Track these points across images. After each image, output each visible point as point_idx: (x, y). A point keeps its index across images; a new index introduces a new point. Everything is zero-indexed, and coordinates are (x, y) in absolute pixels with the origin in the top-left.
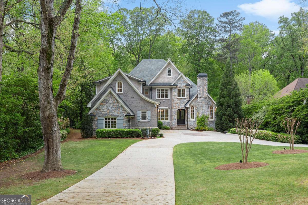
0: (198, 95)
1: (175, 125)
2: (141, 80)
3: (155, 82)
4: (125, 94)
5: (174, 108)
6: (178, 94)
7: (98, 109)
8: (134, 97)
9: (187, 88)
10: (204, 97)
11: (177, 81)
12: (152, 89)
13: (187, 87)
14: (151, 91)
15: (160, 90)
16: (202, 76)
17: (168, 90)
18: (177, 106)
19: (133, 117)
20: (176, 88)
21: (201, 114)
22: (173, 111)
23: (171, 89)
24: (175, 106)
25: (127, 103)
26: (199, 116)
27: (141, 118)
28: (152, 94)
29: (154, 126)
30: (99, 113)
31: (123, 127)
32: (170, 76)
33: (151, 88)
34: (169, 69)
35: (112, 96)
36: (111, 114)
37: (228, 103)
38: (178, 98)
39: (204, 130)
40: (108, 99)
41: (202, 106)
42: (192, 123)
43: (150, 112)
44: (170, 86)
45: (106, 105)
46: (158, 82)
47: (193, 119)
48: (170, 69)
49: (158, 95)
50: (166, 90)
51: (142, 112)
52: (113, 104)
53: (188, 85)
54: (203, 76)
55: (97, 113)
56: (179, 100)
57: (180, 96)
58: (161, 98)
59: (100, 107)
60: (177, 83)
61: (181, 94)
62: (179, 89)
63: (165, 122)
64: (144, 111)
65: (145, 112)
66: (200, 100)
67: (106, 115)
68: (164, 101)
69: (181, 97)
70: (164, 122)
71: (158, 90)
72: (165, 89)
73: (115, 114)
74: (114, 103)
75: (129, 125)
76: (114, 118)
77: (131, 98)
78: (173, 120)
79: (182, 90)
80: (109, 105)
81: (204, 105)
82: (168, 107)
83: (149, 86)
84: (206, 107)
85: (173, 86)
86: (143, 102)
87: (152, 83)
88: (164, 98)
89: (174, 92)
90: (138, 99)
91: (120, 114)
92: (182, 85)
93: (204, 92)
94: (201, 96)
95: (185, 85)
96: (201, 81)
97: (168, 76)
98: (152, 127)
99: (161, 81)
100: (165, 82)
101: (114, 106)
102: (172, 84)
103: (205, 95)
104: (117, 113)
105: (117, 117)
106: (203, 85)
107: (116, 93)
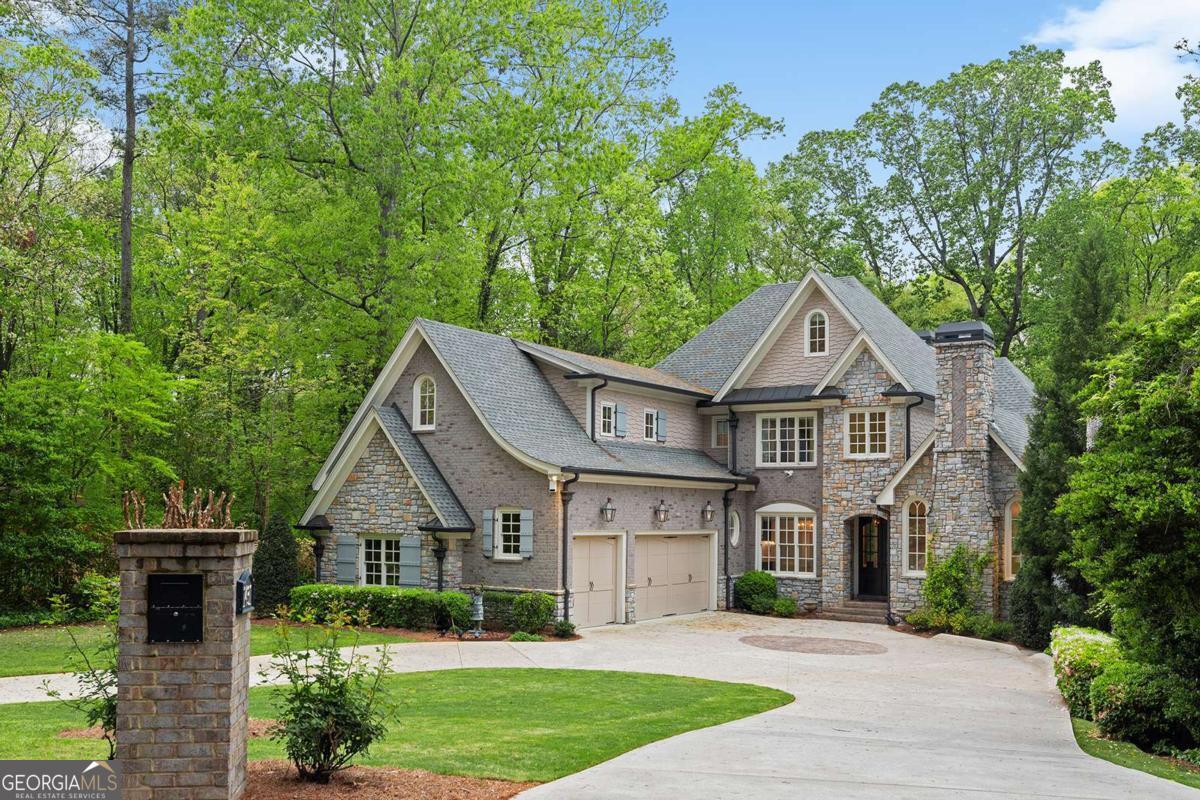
0: (933, 440)
1: (835, 597)
2: (581, 373)
3: (755, 385)
4: (441, 431)
5: (832, 509)
6: (853, 439)
7: (342, 500)
8: (474, 446)
9: (896, 406)
10: (962, 449)
11: (847, 373)
12: (738, 420)
13: (895, 400)
14: (734, 427)
15: (773, 423)
16: (960, 337)
17: (810, 422)
18: (844, 503)
19: (467, 536)
20: (837, 410)
21: (947, 545)
22: (826, 524)
23: (820, 412)
24: (837, 501)
25: (446, 474)
26: (938, 552)
27: (500, 542)
28: (739, 443)
30: (343, 517)
31: (418, 582)
32: (822, 349)
33: (733, 413)
34: (814, 316)
35: (384, 445)
36: (383, 523)
38: (848, 461)
40: (373, 458)
41: (953, 499)
42: (912, 590)
44: (809, 399)
45: (366, 480)
46: (766, 385)
47: (921, 568)
48: (820, 315)
49: (765, 447)
50: (802, 423)
51: (504, 515)
52: (386, 478)
53: (895, 390)
55: (338, 517)
56: (852, 470)
57: (862, 449)
58: (779, 464)
59: (348, 493)
60: (843, 386)
61: (868, 439)
62: (856, 411)
63: (796, 579)
64: (511, 511)
65: (517, 518)
66: (940, 467)
67: (366, 526)
68: (789, 479)
69: (868, 455)
70: (788, 579)
71: (765, 422)
72: (797, 416)
73: (393, 520)
74: (391, 474)
75: (441, 575)
76: (393, 539)
77: (463, 449)
78: (826, 571)
79: (873, 417)
80: (375, 483)
81: (967, 496)
82: (811, 503)
83: (721, 403)
84: (977, 504)
85: (821, 397)
86: (506, 467)
87: (734, 392)
88: (793, 461)
89: (833, 431)
90: (489, 454)
91: (410, 523)
92: (867, 394)
93: (963, 419)
94: (950, 444)
95: (882, 390)
96: (950, 363)
97: (813, 350)
98: (536, 588)
99: (778, 377)
100: (798, 383)
101: (391, 485)
102: (817, 392)
103: (969, 441)
104: (400, 520)
105: (402, 534)
106: (959, 386)
107: (414, 429)
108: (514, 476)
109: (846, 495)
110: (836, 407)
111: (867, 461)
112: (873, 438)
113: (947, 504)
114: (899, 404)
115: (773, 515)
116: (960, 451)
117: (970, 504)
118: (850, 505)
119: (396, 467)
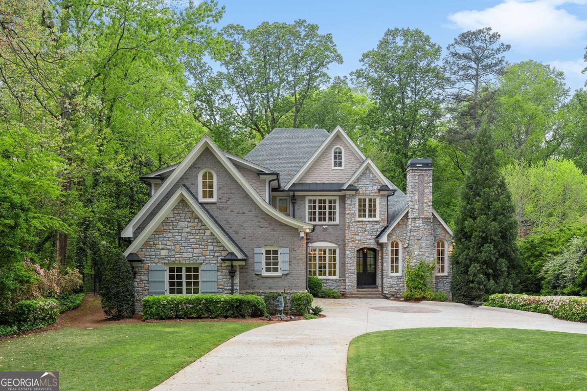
0: (408, 212)
2: (267, 172)
3: (304, 182)
4: (222, 202)
5: (351, 244)
6: (360, 211)
7: (151, 243)
8: (247, 212)
9: (382, 196)
10: (423, 217)
11: (358, 179)
12: (296, 200)
13: (382, 193)
14: (294, 203)
15: (314, 202)
16: (417, 165)
17: (335, 202)
18: (357, 242)
19: (243, 263)
20: (353, 196)
21: (415, 260)
22: (348, 252)
23: (343, 199)
24: (354, 241)
25: (226, 228)
26: (411, 264)
27: (264, 265)
28: (296, 212)
29: (297, 287)
30: (154, 253)
31: (216, 291)
32: (340, 166)
33: (294, 196)
34: (336, 149)
35: (186, 210)
36: (186, 257)
37: (484, 232)
38: (359, 222)
39: (424, 298)
40: (177, 218)
41: (418, 240)
42: (394, 281)
43: (287, 250)
44: (340, 190)
45: (172, 231)
46: (311, 182)
47: (397, 271)
48: (340, 149)
49: (310, 213)
50: (330, 202)
51: (266, 251)
52: (188, 230)
53: (383, 188)
54: (421, 165)
55: (148, 254)
56: (361, 226)
57: (364, 216)
58: (317, 222)
59: (155, 239)
60: (356, 185)
61: (367, 211)
62: (362, 197)
63: (329, 280)
64: (272, 249)
65: (276, 252)
66: (413, 225)
67: (172, 259)
68: (326, 229)
69: (367, 219)
70: (325, 280)
71: (310, 201)
72: (327, 199)
73: (195, 255)
74: (192, 228)
75: (232, 286)
76: (192, 266)
77: (238, 213)
78: (347, 275)
79: (370, 200)
80: (178, 233)
81: (424, 238)
82: (336, 242)
83: (289, 190)
84: (429, 242)
85: (347, 190)
86: (269, 224)
87: (294, 185)
88: (325, 221)
89: (351, 207)
90: (257, 217)
91: (209, 257)
92: (369, 189)
93: (423, 204)
94: (417, 214)
95: (376, 187)
96: (417, 177)
97: (335, 166)
98: (292, 290)
99: (316, 178)
100: (328, 182)
101: (192, 234)
102: (345, 187)
103: (425, 213)
104: (200, 255)
105: (201, 263)
106: (421, 188)
107: (199, 201)
108: (275, 229)
109: (358, 238)
110: (353, 195)
111: (369, 222)
112: (370, 211)
113: (415, 242)
114: (384, 195)
116: (422, 218)
117: (426, 242)
118: (360, 243)
119: (196, 223)
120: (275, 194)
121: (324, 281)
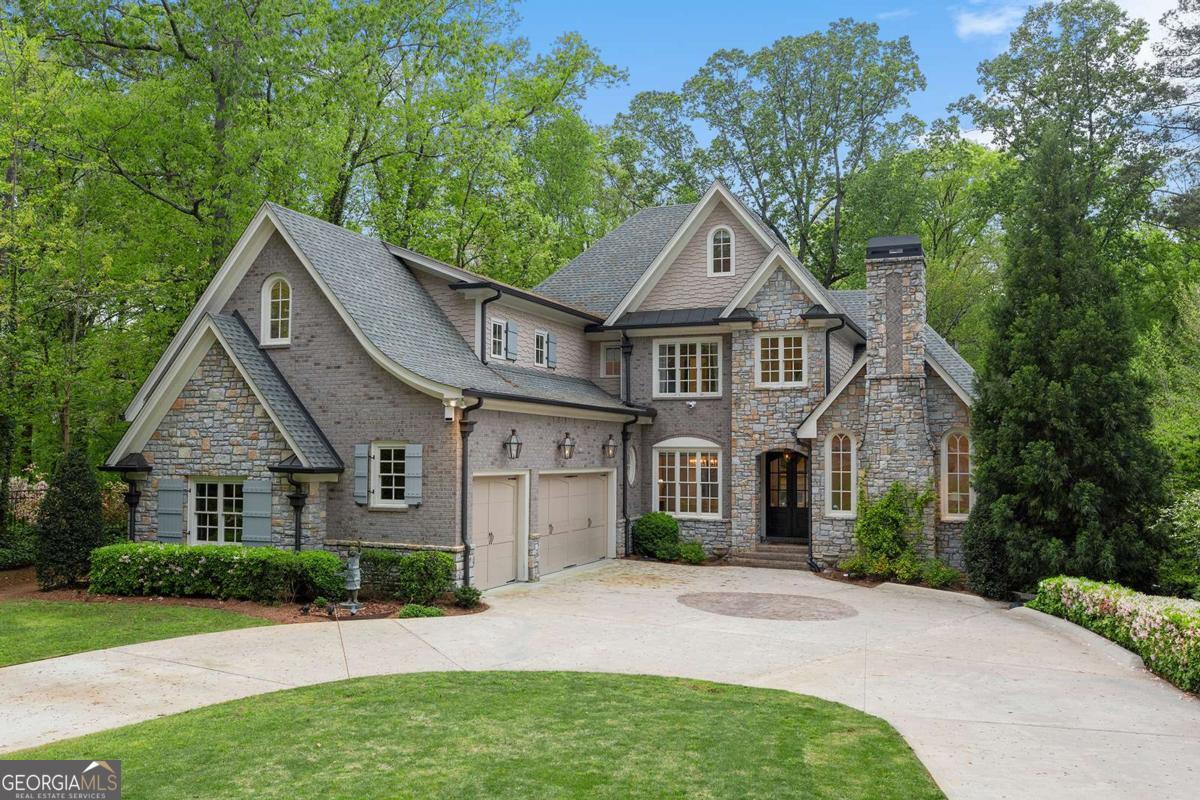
0: (865, 366)
1: (747, 540)
2: (470, 282)
3: (651, 308)
4: (299, 346)
5: (742, 443)
6: (765, 366)
7: (165, 433)
8: (343, 364)
9: (814, 330)
10: (900, 375)
11: (759, 294)
12: (632, 347)
13: (812, 323)
14: (628, 354)
15: (672, 349)
16: (891, 252)
17: (714, 349)
18: (757, 436)
19: (334, 478)
20: (748, 334)
21: (881, 482)
22: (735, 460)
23: (728, 339)
24: (748, 435)
25: (306, 400)
26: (871, 490)
27: (376, 485)
28: (633, 372)
29: (438, 537)
30: (167, 454)
31: (268, 537)
32: (727, 269)
33: (627, 339)
34: (718, 232)
35: (224, 363)
36: (220, 463)
37: (1032, 409)
38: (760, 391)
40: (207, 380)
41: (888, 432)
42: (837, 532)
43: (419, 450)
44: (717, 322)
45: (198, 408)
46: (664, 308)
47: (847, 507)
48: (725, 232)
49: (663, 375)
50: (704, 350)
51: (382, 451)
52: (225, 405)
53: (815, 311)
54: (901, 251)
55: (159, 455)
56: (766, 400)
57: (776, 378)
58: (678, 394)
59: (172, 424)
60: (754, 308)
61: (782, 366)
62: (769, 336)
63: (699, 521)
64: (392, 446)
65: (400, 454)
66: (873, 396)
67: (197, 467)
68: (691, 410)
69: (782, 384)
70: (690, 520)
71: (662, 348)
72: (699, 342)
73: (235, 458)
74: (232, 400)
75: (298, 528)
76: (233, 483)
77: (328, 368)
78: (734, 512)
79: (787, 341)
80: (209, 411)
81: (903, 428)
82: (715, 437)
84: (915, 436)
85: (731, 319)
87: (627, 315)
88: (695, 391)
89: (743, 358)
90: (361, 374)
91: (258, 462)
92: (782, 317)
93: (899, 343)
94: (884, 370)
95: (799, 312)
96: (884, 280)
97: (717, 269)
99: (678, 299)
100: (700, 306)
101: (232, 414)
102: (726, 314)
103: (905, 366)
104: (244, 458)
105: (246, 477)
106: (894, 306)
107: (262, 344)
108: (397, 401)
109: (758, 427)
110: (747, 331)
111: (782, 390)
112: (788, 365)
113: (881, 437)
114: (818, 328)
115: (671, 451)
116: (897, 378)
117: (907, 436)
118: (763, 439)
119: (239, 391)
120: (595, 336)
121: (688, 524)
